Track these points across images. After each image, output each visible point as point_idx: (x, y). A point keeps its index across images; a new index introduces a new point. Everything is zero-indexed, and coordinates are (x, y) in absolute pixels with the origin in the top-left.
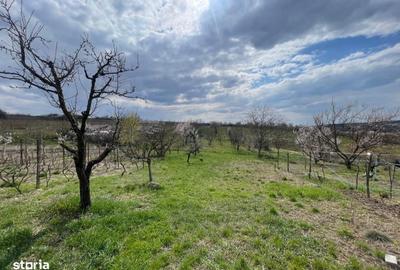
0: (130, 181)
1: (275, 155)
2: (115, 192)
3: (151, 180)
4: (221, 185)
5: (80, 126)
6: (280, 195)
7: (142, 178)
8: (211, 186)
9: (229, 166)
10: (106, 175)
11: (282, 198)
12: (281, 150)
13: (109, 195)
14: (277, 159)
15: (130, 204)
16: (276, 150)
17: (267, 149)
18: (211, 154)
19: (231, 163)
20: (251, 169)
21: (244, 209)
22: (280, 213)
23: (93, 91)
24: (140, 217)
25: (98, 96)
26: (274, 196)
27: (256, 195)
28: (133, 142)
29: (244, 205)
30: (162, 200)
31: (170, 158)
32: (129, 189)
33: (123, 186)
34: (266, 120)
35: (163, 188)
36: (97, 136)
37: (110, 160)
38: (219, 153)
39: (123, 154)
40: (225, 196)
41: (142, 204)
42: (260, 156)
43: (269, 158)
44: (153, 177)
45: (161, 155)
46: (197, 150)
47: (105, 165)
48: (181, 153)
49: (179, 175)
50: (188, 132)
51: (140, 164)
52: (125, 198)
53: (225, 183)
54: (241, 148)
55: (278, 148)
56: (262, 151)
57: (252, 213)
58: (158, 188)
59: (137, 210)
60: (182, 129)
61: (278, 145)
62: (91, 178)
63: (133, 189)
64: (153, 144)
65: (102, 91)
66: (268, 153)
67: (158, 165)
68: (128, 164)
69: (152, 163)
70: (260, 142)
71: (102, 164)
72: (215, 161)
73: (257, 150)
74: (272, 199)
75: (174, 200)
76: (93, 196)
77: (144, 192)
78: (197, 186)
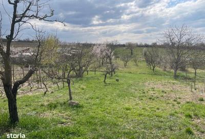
0: (52, 100)
1: (192, 76)
2: (39, 110)
3: (71, 98)
4: (137, 105)
5: (5, 49)
6: (196, 115)
7: (63, 96)
8: (127, 105)
9: (144, 86)
10: (30, 94)
11: (199, 118)
12: (198, 71)
13: (34, 112)
14: (193, 80)
15: (53, 120)
16: (193, 71)
17: (183, 69)
18: (127, 75)
19: (147, 84)
20: (166, 89)
21: (159, 128)
22: (195, 132)
23: (15, 16)
24: (63, 132)
25: (20, 20)
26: (190, 116)
27: (172, 115)
28: (53, 63)
29: (160, 124)
30: (82, 117)
31: (88, 79)
32: (52, 106)
33: (46, 104)
34: (184, 40)
35: (82, 107)
36: (21, 58)
37: (33, 81)
38: (135, 73)
39: (45, 74)
40: (140, 115)
41: (64, 120)
42: (176, 77)
43: (186, 78)
44: (73, 96)
45: (79, 76)
46: (113, 70)
47: (29, 84)
48: (98, 73)
49: (97, 95)
50: (104, 54)
51: (60, 84)
52: (48, 115)
53: (140, 102)
54: (157, 68)
55: (195, 69)
56: (178, 72)
57: (168, 132)
58: (78, 106)
59: (59, 126)
60: (98, 51)
61: (195, 65)
62: (17, 96)
63: (55, 107)
64: (72, 65)
65: (24, 15)
66: (184, 74)
67: (77, 85)
68: (49, 83)
69: (71, 82)
70: (177, 63)
71: (26, 84)
72: (131, 82)
73: (173, 71)
74: (188, 119)
75: (92, 118)
76: (20, 113)
77: (65, 109)
78: (114, 105)
